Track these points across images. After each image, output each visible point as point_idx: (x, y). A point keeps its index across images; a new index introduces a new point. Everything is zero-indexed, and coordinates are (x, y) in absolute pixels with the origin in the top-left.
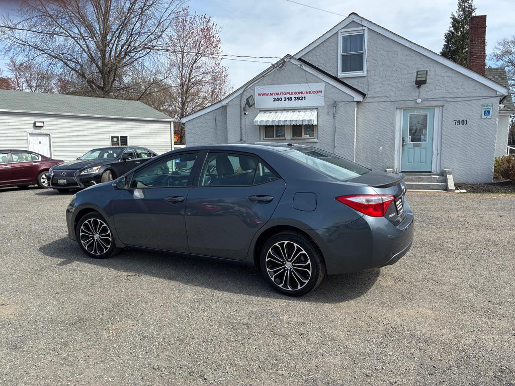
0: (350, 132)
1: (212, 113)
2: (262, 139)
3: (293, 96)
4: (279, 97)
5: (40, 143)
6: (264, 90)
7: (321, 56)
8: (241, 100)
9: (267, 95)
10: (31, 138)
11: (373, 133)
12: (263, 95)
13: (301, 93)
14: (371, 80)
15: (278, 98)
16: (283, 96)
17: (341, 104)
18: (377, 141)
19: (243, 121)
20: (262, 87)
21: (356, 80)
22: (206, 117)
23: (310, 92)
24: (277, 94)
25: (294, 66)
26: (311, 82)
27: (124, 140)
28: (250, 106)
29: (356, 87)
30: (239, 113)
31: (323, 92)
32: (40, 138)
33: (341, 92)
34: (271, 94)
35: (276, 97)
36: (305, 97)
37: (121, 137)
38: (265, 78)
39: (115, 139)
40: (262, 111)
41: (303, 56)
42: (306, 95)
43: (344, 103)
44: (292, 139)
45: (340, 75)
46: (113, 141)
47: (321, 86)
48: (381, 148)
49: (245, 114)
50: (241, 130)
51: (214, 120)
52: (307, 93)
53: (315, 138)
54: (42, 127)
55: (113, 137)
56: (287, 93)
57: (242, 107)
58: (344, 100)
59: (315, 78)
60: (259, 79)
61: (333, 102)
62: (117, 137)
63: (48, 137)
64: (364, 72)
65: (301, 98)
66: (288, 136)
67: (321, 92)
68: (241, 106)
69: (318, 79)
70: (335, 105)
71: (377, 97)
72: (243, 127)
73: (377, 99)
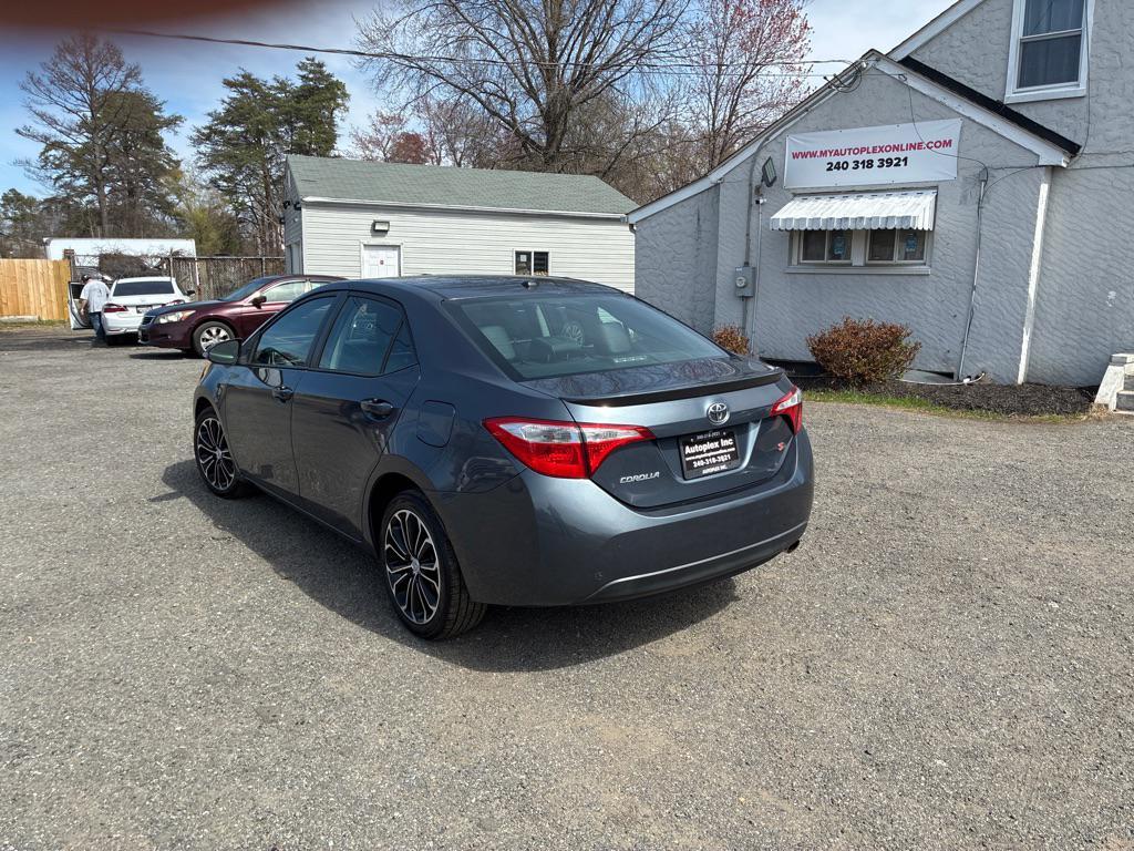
0: (1019, 248)
1: (692, 202)
2: (794, 262)
3: (875, 157)
4: (841, 159)
5: (382, 263)
6: (807, 144)
7: (966, 47)
8: (752, 171)
9: (813, 155)
10: (365, 254)
11: (1091, 253)
12: (804, 155)
13: (896, 148)
14: (1098, 108)
15: (838, 163)
16: (850, 159)
17: (1000, 174)
18: (1102, 274)
19: (753, 219)
20: (801, 136)
21: (1057, 107)
22: (680, 210)
23: (919, 146)
24: (837, 153)
25: (885, 79)
26: (924, 119)
27: (542, 260)
28: (770, 185)
29: (1053, 128)
30: (746, 202)
31: (955, 144)
32: (382, 254)
33: (1003, 142)
34: (823, 154)
35: (835, 160)
36: (905, 159)
37: (535, 253)
38: (812, 115)
39: (523, 258)
40: (800, 195)
41: (916, 51)
42: (909, 154)
43: (1009, 172)
44: (866, 265)
45: (1012, 95)
46: (518, 262)
47: (950, 129)
48: (1112, 294)
49: (758, 202)
50: (748, 240)
51: (696, 218)
52: (912, 146)
53: (925, 264)
54: (386, 231)
55: (518, 254)
56: (862, 150)
57: (754, 187)
58: (1011, 164)
59: (938, 106)
60: (797, 117)
61: (978, 170)
62: (528, 254)
63: (396, 252)
64: (1078, 85)
65: (895, 162)
66: (858, 257)
67: (948, 143)
68: (750, 185)
69: (944, 111)
70: (984, 176)
71: (1112, 153)
72: (752, 233)
73: (1110, 160)
